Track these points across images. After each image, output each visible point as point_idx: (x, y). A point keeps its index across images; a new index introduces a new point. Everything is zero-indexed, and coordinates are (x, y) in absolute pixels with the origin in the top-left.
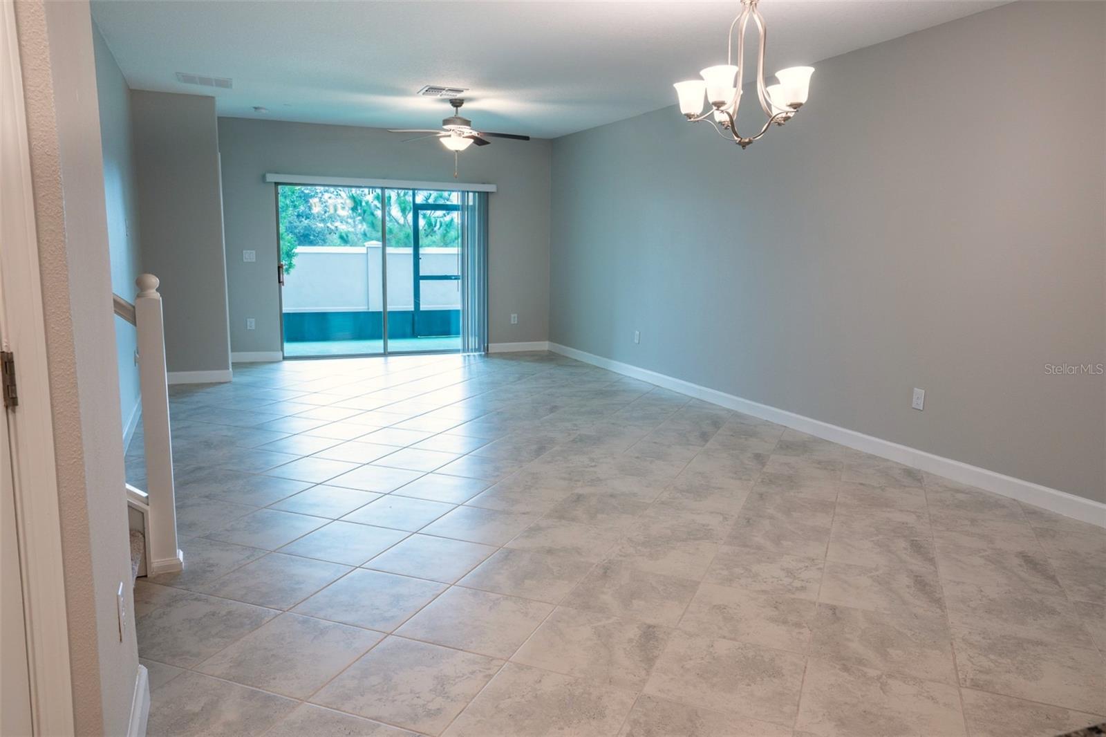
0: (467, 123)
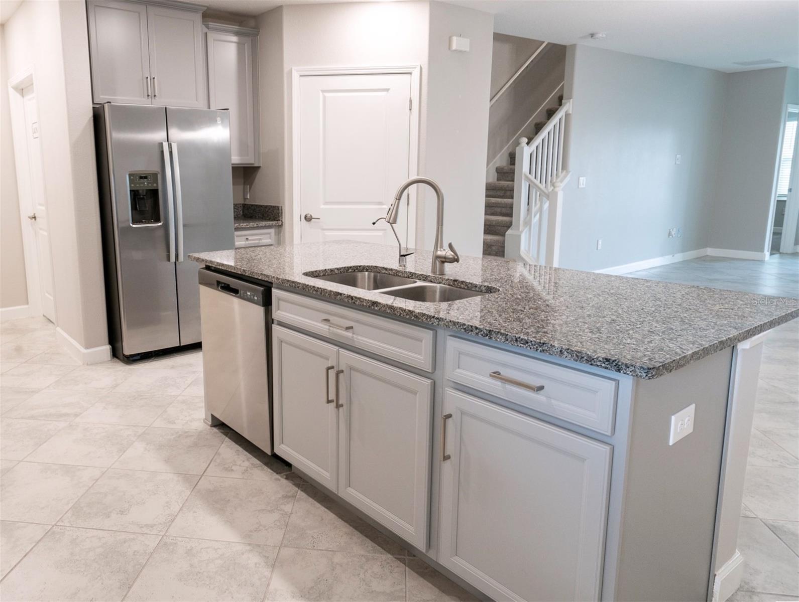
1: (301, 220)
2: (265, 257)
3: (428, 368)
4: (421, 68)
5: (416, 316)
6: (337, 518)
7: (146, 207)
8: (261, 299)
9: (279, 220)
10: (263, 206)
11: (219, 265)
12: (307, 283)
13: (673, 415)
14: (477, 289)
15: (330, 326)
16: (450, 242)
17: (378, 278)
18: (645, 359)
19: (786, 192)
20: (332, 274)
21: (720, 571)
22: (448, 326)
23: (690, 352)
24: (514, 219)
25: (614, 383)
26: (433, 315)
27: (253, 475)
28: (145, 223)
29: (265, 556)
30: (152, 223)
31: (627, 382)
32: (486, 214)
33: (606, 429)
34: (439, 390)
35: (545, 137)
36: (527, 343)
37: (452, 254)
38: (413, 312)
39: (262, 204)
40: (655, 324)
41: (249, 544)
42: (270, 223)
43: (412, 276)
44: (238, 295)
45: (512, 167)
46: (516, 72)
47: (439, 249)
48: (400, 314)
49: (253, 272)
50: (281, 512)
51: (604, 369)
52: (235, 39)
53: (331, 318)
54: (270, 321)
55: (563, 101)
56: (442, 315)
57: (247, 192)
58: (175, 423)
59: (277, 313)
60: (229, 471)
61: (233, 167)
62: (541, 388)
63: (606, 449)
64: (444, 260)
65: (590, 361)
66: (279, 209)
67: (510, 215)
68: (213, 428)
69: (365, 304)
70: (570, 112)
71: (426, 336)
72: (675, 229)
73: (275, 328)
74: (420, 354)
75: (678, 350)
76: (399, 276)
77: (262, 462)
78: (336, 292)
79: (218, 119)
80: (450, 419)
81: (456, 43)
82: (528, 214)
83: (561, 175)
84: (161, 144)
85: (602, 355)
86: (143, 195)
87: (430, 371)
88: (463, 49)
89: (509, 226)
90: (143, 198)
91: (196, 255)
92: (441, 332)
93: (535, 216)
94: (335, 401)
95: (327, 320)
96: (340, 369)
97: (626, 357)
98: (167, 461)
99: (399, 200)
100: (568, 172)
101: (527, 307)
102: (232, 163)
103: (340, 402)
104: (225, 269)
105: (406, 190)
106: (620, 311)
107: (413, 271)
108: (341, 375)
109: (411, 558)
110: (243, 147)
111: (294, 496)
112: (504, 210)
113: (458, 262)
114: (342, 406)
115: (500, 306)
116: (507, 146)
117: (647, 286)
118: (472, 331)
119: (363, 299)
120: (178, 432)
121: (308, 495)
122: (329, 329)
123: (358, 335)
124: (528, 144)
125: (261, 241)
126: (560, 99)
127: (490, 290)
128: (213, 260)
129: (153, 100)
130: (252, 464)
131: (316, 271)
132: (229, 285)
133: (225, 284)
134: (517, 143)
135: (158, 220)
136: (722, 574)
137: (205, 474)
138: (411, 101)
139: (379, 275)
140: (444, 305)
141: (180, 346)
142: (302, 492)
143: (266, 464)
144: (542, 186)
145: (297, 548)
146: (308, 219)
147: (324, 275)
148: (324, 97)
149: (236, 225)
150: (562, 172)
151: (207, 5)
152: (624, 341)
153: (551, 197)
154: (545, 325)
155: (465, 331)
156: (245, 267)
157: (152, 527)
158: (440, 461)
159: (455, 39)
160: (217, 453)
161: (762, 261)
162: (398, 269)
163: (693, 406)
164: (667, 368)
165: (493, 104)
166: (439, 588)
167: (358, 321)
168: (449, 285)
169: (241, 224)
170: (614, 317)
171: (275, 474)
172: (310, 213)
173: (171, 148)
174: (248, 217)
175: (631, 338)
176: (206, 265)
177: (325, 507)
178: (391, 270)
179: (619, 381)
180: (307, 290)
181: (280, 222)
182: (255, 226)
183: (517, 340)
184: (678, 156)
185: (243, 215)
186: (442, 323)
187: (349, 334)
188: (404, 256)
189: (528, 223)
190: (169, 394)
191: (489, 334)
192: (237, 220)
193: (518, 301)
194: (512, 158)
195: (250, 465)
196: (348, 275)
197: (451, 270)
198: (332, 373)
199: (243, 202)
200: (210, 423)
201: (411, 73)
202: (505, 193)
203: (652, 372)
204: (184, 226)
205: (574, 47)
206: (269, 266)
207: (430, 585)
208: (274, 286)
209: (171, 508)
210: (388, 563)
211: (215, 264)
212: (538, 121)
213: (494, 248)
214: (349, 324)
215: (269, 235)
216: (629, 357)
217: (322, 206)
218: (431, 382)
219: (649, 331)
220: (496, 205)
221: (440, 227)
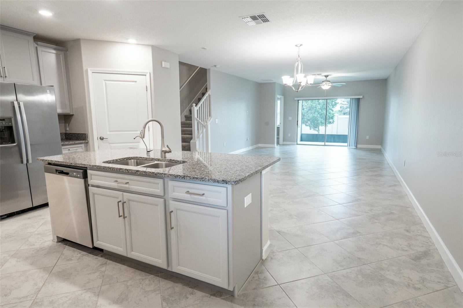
0: (329, 81)
1: (98, 140)
2: (82, 156)
3: (162, 194)
4: (150, 73)
5: (155, 174)
6: (127, 267)
7: (4, 135)
8: (81, 175)
9: (86, 140)
10: (77, 133)
11: (57, 162)
12: (105, 166)
13: (245, 197)
14: (179, 162)
15: (118, 184)
16: (167, 144)
17: (138, 162)
18: (234, 179)
19: (279, 124)
20: (117, 162)
21: (264, 248)
22: (168, 177)
23: (247, 175)
24: (193, 136)
25: (226, 188)
26: (162, 173)
27: (83, 259)
28: (5, 144)
29: (94, 292)
30: (9, 144)
31: (229, 187)
32: (182, 134)
33: (225, 205)
34: (167, 202)
35: (202, 104)
36: (197, 178)
37: (169, 149)
38: (154, 172)
39: (76, 133)
40: (238, 168)
41: (85, 290)
42: (82, 141)
43: (153, 159)
44: (69, 175)
45: (191, 115)
46: (189, 78)
47: (163, 148)
48: (149, 174)
49: (76, 164)
50: (100, 272)
51: (222, 184)
52: (54, 52)
53: (118, 180)
54: (87, 185)
55: (207, 90)
56: (166, 172)
57: (67, 127)
58: (34, 245)
59: (90, 181)
60: (70, 260)
61: (58, 115)
62: (203, 194)
63: (226, 211)
64: (165, 152)
65: (218, 182)
66: (86, 135)
67: (191, 134)
68: (58, 243)
69: (133, 172)
70: (210, 94)
71: (160, 181)
72: (249, 138)
73: (90, 188)
74: (159, 189)
75: (244, 175)
76: (147, 160)
77: (87, 253)
78: (120, 168)
79: (48, 91)
80: (172, 213)
81: (164, 64)
82: (198, 134)
83: (209, 118)
84: (13, 103)
85: (221, 179)
86: (2, 129)
87: (163, 195)
88: (167, 67)
89: (191, 138)
90: (3, 131)
91: (42, 158)
92: (166, 179)
93: (201, 134)
94: (123, 216)
95: (117, 181)
96: (124, 201)
97: (228, 179)
98: (32, 264)
99: (145, 128)
100: (211, 117)
101: (197, 167)
102: (58, 112)
103: (125, 216)
104: (60, 163)
105: (148, 124)
106: (228, 165)
107: (153, 157)
108: (125, 204)
109: (162, 274)
110: (63, 105)
111: (106, 264)
112: (189, 133)
113: (171, 152)
114: (126, 217)
115: (188, 167)
116: (188, 107)
117: (237, 156)
118: (178, 177)
119: (132, 170)
120: (37, 249)
121: (113, 261)
122: (118, 185)
123: (131, 185)
124: (196, 106)
125: (77, 151)
126: (207, 89)
127: (184, 162)
128: (52, 160)
129: (5, 79)
130: (82, 255)
131: (109, 161)
132: (62, 171)
133: (60, 171)
134: (192, 106)
135: (13, 142)
136: (265, 248)
137: (56, 265)
138: (147, 87)
139: (138, 160)
140: (167, 169)
141: (33, 207)
142: (110, 261)
143: (90, 253)
144: (203, 123)
145: (109, 284)
146: (102, 139)
147: (113, 162)
148: (106, 83)
149: (62, 143)
150: (209, 117)
151: (36, 33)
152: (228, 174)
153: (206, 127)
154: (203, 172)
155: (176, 177)
156: (71, 162)
157: (27, 297)
158: (170, 230)
159: (163, 63)
160: (62, 254)
161: (274, 148)
162: (147, 157)
163: (251, 193)
164: (241, 181)
165: (181, 90)
166: (173, 282)
167: (130, 180)
168: (168, 162)
169: (65, 143)
170: (226, 167)
171: (95, 256)
172: (102, 136)
173: (20, 104)
174: (68, 139)
175: (230, 173)
176: (48, 163)
177: (121, 264)
178: (144, 158)
179: (227, 187)
180: (106, 169)
181: (87, 141)
182: (73, 143)
183: (194, 178)
184: (247, 112)
185: (65, 138)
186: (166, 175)
187: (127, 186)
188: (149, 152)
189: (198, 137)
190: (29, 232)
191: (184, 177)
192: (62, 141)
193: (194, 165)
194: (190, 111)
195: (81, 255)
196: (125, 161)
197: (169, 156)
198: (120, 204)
199: (65, 132)
200: (56, 241)
201: (146, 75)
202: (189, 126)
203: (237, 182)
204: (31, 145)
205: (209, 69)
206: (84, 160)
207: (170, 282)
208: (88, 169)
209: (38, 286)
210: (152, 278)
211: (54, 161)
212: (199, 97)
213: (186, 148)
214: (127, 181)
215: (81, 148)
216: (229, 179)
217: (108, 133)
218: (164, 200)
219: (236, 170)
220: (186, 131)
221: (163, 139)
